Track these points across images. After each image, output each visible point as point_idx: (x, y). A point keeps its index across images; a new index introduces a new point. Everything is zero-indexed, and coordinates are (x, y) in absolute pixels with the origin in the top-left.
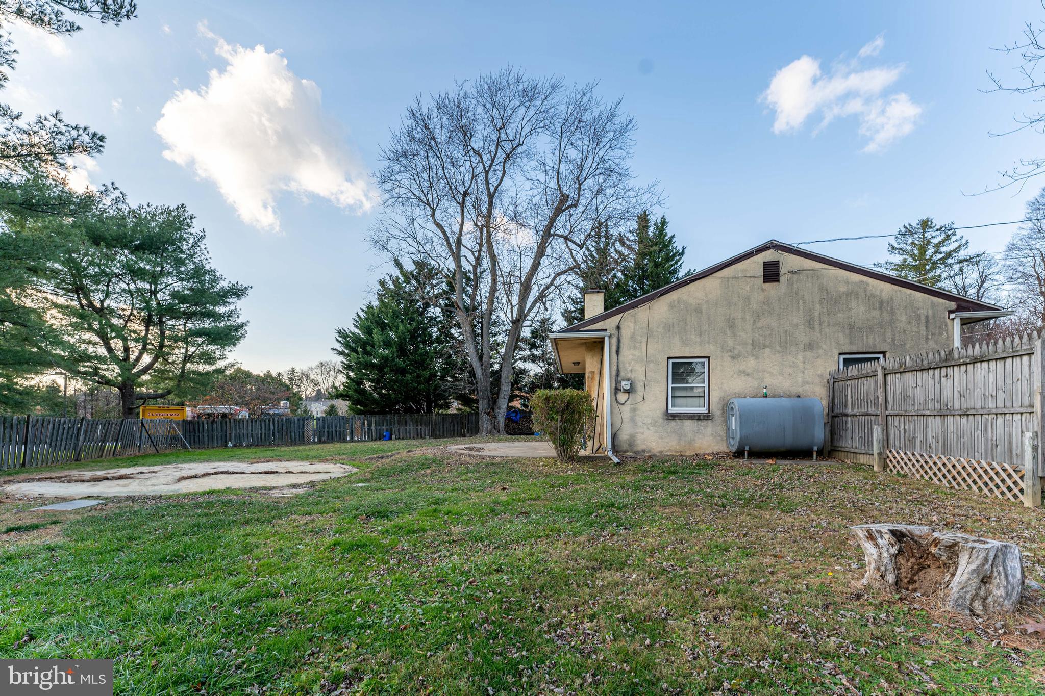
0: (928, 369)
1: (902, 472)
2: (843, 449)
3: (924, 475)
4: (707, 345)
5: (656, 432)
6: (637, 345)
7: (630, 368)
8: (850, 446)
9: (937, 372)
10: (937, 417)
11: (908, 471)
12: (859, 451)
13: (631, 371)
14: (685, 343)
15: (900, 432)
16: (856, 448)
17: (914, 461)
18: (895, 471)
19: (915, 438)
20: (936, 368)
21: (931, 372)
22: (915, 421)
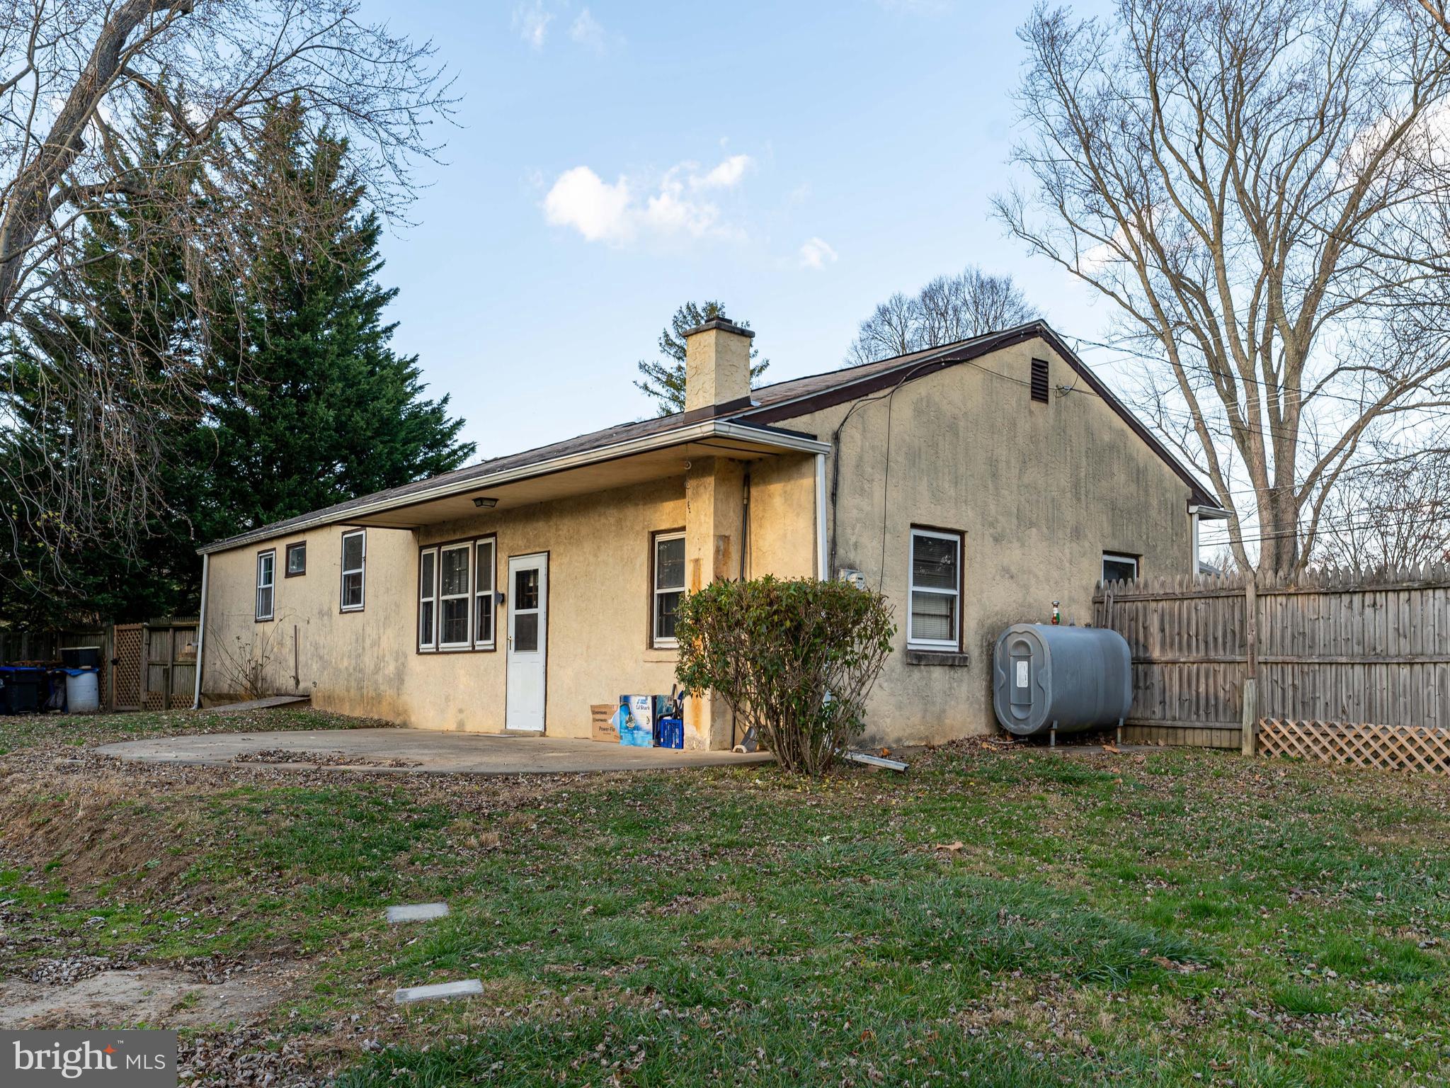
0: (1340, 594)
1: (1293, 754)
2: (1141, 723)
3: (1337, 755)
4: (964, 508)
5: (892, 694)
6: (866, 486)
7: (853, 539)
8: (1158, 714)
9: (1357, 599)
10: (1356, 667)
11: (1304, 752)
12: (1187, 725)
13: (856, 546)
14: (937, 496)
15: (1283, 689)
16: (1174, 719)
17: (1317, 734)
18: (1277, 753)
19: (1314, 699)
20: (1355, 592)
21: (1346, 598)
22: (1314, 672)
